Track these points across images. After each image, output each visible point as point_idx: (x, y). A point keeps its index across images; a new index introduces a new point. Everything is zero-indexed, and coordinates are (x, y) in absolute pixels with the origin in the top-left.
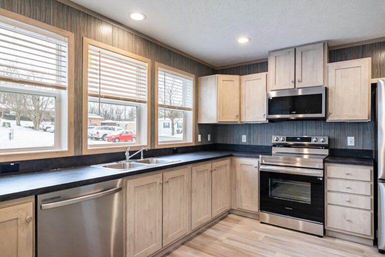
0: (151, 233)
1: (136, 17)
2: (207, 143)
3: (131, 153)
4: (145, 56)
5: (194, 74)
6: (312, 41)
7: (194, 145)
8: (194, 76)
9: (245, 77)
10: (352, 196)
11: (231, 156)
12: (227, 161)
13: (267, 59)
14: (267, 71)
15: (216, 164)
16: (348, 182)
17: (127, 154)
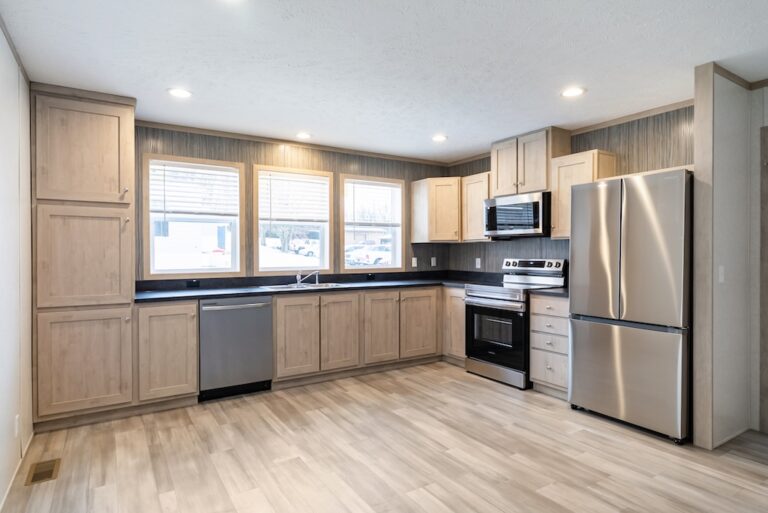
0: (306, 353)
1: (303, 136)
2: (430, 270)
3: (302, 277)
4: (325, 169)
5: (404, 178)
6: (533, 129)
7: (403, 270)
8: (403, 181)
9: (467, 180)
10: (554, 337)
11: (441, 285)
12: (433, 292)
13: (489, 153)
14: (489, 170)
15: (406, 293)
16: (550, 319)
17: (299, 277)
